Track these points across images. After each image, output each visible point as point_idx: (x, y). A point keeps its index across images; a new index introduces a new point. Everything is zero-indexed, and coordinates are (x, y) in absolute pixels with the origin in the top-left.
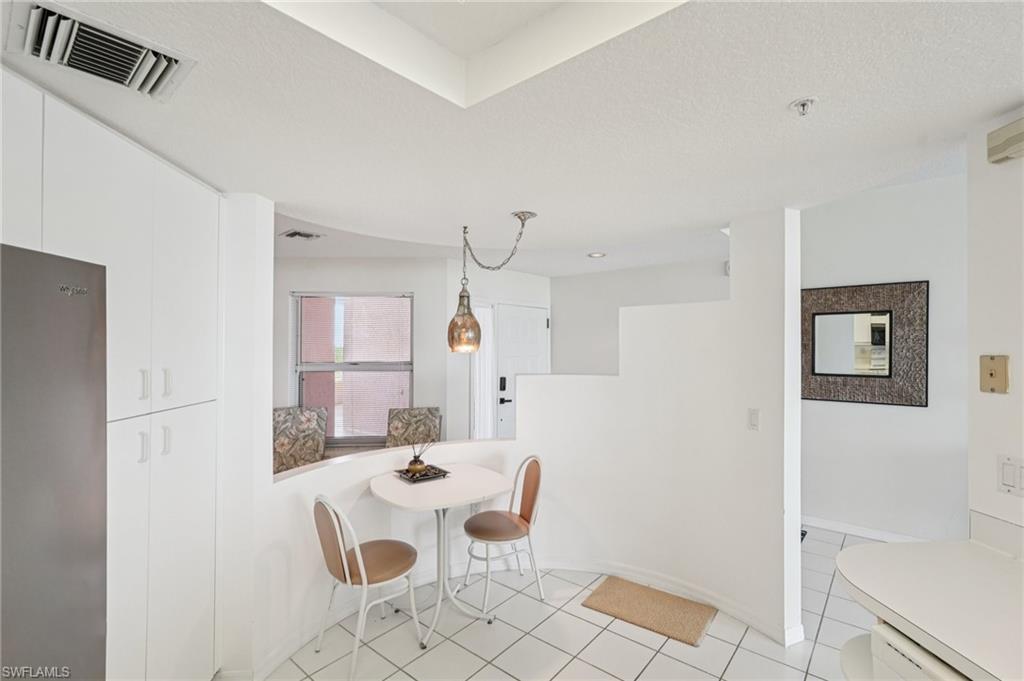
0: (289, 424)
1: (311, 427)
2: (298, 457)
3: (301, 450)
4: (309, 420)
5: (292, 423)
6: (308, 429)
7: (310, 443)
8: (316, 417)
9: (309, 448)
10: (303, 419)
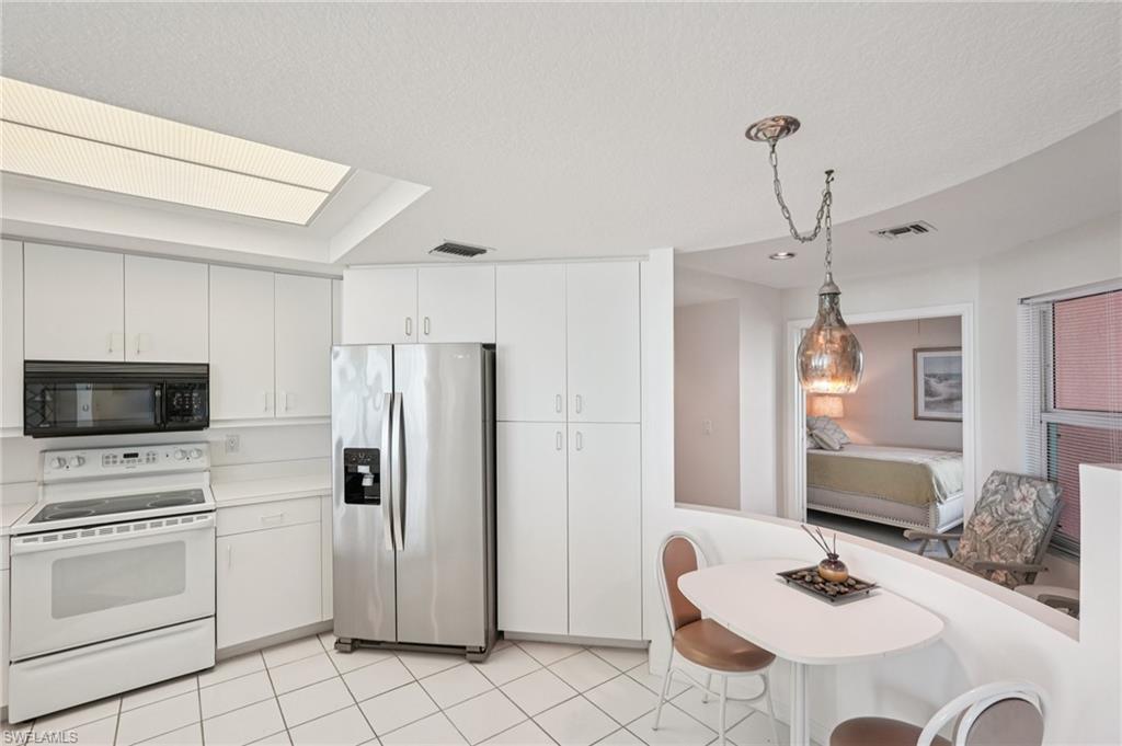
0: (999, 497)
1: (1025, 511)
2: (994, 548)
3: (1002, 539)
4: (1024, 499)
5: (1003, 497)
6: (1019, 513)
7: (1015, 534)
8: (1034, 497)
9: (1011, 541)
10: (1018, 495)
